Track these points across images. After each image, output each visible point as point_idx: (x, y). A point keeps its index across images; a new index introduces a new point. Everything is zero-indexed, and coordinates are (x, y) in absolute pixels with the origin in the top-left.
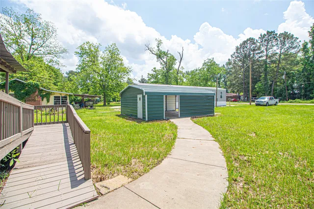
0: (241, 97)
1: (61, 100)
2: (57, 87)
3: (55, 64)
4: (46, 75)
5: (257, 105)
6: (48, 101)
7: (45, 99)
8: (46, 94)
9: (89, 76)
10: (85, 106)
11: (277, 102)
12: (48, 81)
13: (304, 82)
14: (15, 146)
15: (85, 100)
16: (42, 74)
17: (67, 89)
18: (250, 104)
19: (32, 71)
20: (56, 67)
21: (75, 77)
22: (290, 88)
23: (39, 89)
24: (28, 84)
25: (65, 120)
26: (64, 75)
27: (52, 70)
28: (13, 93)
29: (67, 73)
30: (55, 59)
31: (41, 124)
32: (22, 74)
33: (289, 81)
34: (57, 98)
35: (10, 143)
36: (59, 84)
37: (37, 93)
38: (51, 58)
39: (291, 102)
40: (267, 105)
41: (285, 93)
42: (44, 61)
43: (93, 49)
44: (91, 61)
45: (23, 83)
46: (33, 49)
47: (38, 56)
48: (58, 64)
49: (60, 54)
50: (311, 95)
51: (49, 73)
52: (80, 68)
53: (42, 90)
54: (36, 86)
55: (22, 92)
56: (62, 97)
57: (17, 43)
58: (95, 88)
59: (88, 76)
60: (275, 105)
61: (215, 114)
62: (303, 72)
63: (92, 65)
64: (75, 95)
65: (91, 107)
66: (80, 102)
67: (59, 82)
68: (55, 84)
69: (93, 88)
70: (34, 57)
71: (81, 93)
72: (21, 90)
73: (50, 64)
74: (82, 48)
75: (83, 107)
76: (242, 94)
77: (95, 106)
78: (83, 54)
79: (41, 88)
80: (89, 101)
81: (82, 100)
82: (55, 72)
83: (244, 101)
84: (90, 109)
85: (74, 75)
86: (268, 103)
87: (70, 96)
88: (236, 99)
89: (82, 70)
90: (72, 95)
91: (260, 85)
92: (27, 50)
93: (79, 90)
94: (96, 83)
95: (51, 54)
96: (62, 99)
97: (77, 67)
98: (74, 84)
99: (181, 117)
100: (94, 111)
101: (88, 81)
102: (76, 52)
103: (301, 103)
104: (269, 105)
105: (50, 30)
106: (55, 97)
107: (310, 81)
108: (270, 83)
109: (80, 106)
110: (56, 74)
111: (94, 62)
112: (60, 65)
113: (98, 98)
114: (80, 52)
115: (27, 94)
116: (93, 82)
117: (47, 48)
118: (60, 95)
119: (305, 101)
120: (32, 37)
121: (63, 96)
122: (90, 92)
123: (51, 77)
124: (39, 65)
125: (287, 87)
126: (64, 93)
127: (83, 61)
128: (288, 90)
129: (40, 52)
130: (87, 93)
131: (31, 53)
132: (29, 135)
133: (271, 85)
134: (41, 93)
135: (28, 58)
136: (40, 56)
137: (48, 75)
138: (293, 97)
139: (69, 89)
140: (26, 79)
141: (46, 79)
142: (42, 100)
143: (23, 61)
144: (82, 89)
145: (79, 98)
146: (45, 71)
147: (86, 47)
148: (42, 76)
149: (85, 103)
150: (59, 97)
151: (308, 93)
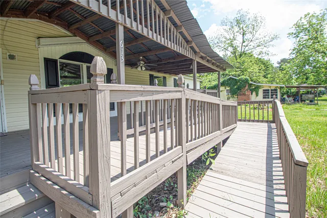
1: (270, 94)
2: (267, 80)
3: (264, 55)
4: (255, 68)
6: (257, 95)
7: (254, 93)
8: (255, 88)
9: (309, 60)
10: (302, 101)
12: (258, 74)
14: (213, 144)
15: (301, 92)
16: (252, 68)
17: (278, 81)
19: (243, 67)
20: (266, 58)
21: (288, 65)
23: (248, 83)
24: (240, 80)
25: (272, 119)
26: (274, 66)
27: (262, 62)
28: (229, 89)
29: (279, 63)
30: (265, 50)
31: (245, 121)
32: (236, 71)
34: (266, 92)
35: (206, 143)
36: (269, 76)
37: (247, 87)
38: (260, 50)
42: (254, 55)
43: (314, 21)
44: (311, 39)
45: (236, 79)
46: (244, 46)
47: (248, 52)
48: (268, 54)
49: (270, 43)
51: (258, 66)
52: (294, 52)
53: (251, 84)
54: (246, 81)
55: (235, 87)
56: (272, 90)
57: (232, 45)
58: (319, 74)
59: (306, 61)
63: (314, 43)
64: (287, 87)
65: (311, 101)
66: (295, 95)
67: (269, 73)
68: (265, 77)
69: (313, 75)
70: (245, 54)
71: (295, 84)
72: (234, 86)
73: (260, 57)
74: (297, 26)
75: (298, 101)
77: (317, 100)
78: (299, 33)
79: (250, 82)
80: (308, 93)
81: (298, 93)
82: (264, 64)
84: (308, 104)
85: (286, 63)
87: (281, 88)
89: (298, 54)
90: (283, 87)
92: (239, 49)
93: (293, 81)
94: (319, 67)
95: (260, 46)
96: (272, 93)
97: (291, 51)
98: (286, 74)
100: (317, 107)
101: (307, 67)
102: (289, 34)
105: (259, 21)
106: (264, 90)
109: (294, 100)
110: (266, 65)
111: (316, 38)
112: (270, 55)
113: (323, 89)
114: (294, 32)
115: (239, 89)
116: (314, 67)
117: (257, 40)
118: (269, 88)
120: (243, 35)
121: (273, 88)
122: (309, 82)
123: (260, 70)
124: (249, 61)
126: (274, 86)
127: (299, 41)
129: (250, 47)
130: (305, 83)
131: (243, 50)
132: (231, 131)
134: (251, 87)
135: (241, 56)
136: (250, 51)
137: (257, 69)
139: (280, 80)
140: (239, 76)
141: (256, 73)
142: (252, 94)
143: (236, 60)
144: (297, 79)
145: (293, 90)
146: (254, 64)
147: (305, 21)
148: (252, 71)
149: (301, 96)
150: (269, 90)
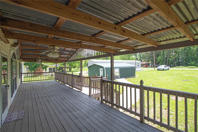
0: (150, 64)
5: (158, 70)
6: (46, 70)
7: (44, 70)
8: (45, 67)
11: (169, 68)
13: (185, 56)
18: (155, 69)
22: (177, 59)
33: (177, 56)
37: (41, 66)
39: (177, 68)
40: (163, 70)
41: (174, 62)
50: (189, 64)
55: (33, 66)
60: (168, 70)
61: (136, 76)
62: (184, 51)
76: (150, 62)
83: (151, 67)
86: (163, 69)
88: (147, 66)
91: (160, 58)
96: (53, 69)
99: (120, 78)
103: (183, 68)
104: (164, 70)
106: (49, 68)
107: (188, 56)
108: (166, 56)
115: (36, 67)
119: (185, 67)
121: (53, 67)
125: (176, 59)
128: (176, 60)
133: (167, 58)
134: (43, 66)
138: (179, 64)
151: (187, 62)
